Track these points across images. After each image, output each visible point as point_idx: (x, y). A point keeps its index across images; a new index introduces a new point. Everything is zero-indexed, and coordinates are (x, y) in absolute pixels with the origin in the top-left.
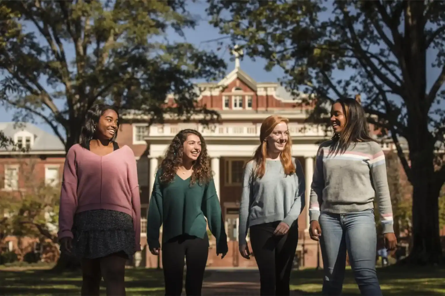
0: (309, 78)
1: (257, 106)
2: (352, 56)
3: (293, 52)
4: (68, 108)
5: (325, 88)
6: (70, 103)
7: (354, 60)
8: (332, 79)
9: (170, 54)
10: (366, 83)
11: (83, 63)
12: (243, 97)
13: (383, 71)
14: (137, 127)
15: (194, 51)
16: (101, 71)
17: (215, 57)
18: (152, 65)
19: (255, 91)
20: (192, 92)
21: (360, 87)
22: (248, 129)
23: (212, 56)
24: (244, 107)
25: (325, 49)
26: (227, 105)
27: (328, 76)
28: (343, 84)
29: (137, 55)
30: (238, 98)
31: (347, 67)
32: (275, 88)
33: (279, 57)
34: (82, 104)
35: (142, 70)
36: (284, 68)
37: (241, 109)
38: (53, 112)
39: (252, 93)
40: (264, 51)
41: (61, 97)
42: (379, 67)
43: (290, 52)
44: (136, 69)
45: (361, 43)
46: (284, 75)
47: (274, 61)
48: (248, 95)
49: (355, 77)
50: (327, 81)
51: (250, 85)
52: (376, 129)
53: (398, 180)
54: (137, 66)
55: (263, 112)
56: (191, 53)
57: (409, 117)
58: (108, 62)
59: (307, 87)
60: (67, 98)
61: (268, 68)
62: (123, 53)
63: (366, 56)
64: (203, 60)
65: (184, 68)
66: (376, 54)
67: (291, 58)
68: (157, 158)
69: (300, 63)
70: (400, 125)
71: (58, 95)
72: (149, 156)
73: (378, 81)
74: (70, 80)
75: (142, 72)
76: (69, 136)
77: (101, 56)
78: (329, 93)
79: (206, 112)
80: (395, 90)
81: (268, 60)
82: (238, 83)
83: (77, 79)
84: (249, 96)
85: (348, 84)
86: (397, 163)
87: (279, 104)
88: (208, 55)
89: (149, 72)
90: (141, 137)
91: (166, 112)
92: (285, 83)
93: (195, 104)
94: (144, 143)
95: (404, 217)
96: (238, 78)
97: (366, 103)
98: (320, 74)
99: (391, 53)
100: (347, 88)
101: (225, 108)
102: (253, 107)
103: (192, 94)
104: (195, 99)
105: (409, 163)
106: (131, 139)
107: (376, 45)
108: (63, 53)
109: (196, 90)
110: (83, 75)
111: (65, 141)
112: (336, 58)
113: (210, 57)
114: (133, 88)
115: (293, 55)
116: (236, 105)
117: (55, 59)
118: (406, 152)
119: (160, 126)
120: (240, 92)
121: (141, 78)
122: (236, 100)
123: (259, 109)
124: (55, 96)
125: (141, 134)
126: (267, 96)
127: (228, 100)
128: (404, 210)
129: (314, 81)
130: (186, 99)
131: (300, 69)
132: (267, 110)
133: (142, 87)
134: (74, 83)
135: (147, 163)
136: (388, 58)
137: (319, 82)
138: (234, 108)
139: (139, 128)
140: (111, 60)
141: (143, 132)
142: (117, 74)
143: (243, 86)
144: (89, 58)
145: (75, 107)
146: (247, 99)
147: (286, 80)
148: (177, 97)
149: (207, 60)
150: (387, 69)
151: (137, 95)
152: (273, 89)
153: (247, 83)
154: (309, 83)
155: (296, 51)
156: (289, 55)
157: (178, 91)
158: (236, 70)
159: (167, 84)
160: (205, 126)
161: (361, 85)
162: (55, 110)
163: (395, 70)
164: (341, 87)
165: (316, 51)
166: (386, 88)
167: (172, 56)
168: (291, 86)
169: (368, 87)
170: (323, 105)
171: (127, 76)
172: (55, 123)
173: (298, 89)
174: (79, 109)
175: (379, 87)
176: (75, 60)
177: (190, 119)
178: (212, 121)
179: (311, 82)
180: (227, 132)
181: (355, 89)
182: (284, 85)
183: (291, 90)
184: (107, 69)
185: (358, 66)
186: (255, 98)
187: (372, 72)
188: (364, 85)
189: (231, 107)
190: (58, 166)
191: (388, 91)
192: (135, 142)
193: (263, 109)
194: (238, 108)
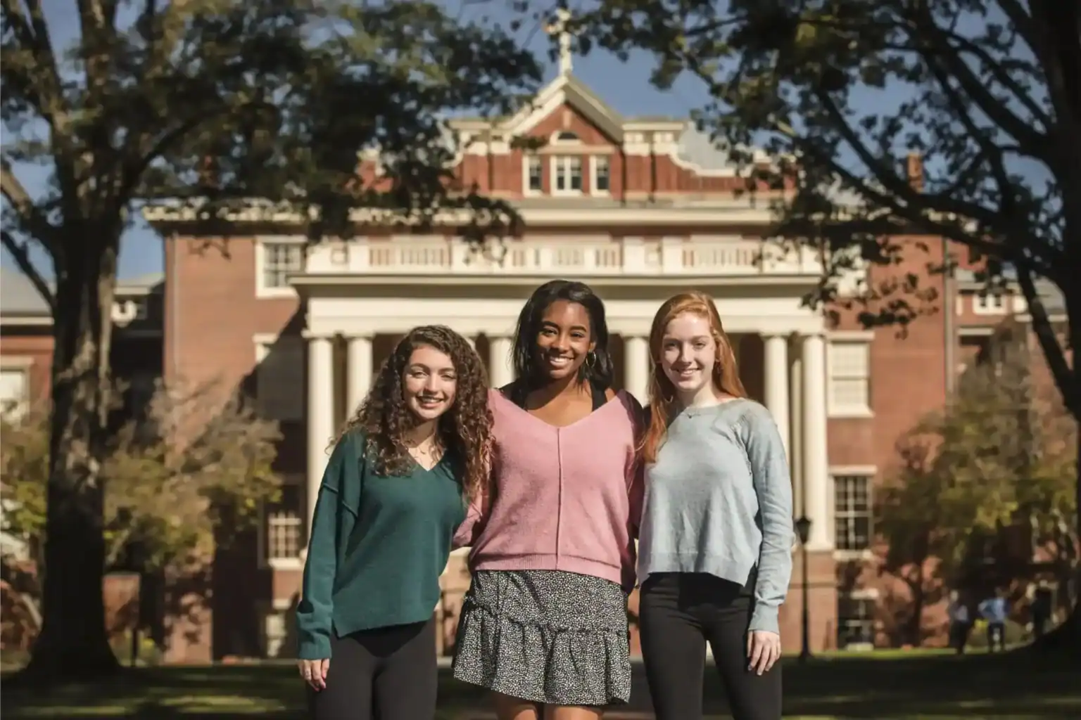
0: (782, 110)
1: (624, 187)
2: (906, 47)
3: (734, 32)
4: (59, 194)
5: (828, 139)
6: (65, 176)
7: (911, 59)
8: (849, 112)
9: (373, 33)
10: (947, 125)
11: (105, 58)
12: (584, 158)
13: (997, 90)
14: (267, 245)
15: (447, 27)
16: (161, 81)
17: (508, 44)
18: (318, 63)
19: (618, 144)
20: (436, 147)
21: (927, 137)
22: (598, 254)
23: (497, 41)
24: (586, 190)
25: (830, 24)
26: (535, 182)
27: (836, 104)
28: (879, 128)
29: (271, 33)
30: (568, 163)
31: (891, 78)
32: (677, 136)
33: (693, 46)
34: (105, 179)
35: (285, 81)
36: (708, 79)
37: (576, 193)
38: (15, 205)
39: (609, 149)
40: (649, 28)
41: (37, 159)
42: (984, 80)
43: (726, 31)
44: (270, 77)
45: (934, 7)
46: (710, 99)
47: (679, 59)
48: (597, 155)
49: (915, 106)
50: (833, 118)
51: (604, 126)
52: (973, 259)
53: (1025, 400)
54: (273, 70)
55: (642, 205)
56: (437, 31)
57: (1068, 223)
58: (183, 54)
59: (776, 135)
60: (57, 161)
61: (662, 80)
62: (228, 26)
63: (948, 46)
64: (471, 52)
65: (415, 76)
66: (975, 40)
67: (733, 51)
68: (329, 339)
69: (756, 65)
70: (1041, 246)
71: (27, 152)
72: (306, 334)
73: (980, 118)
74: (66, 106)
75: (287, 88)
76: (65, 275)
77: (161, 35)
78: (837, 155)
79: (478, 203)
80: (1030, 144)
81: (661, 56)
82: (568, 116)
83: (88, 105)
84: (599, 156)
85: (893, 127)
86: (1027, 352)
87: (687, 182)
88: (485, 38)
89: (307, 87)
90: (282, 277)
91: (358, 204)
92: (713, 123)
93: (444, 180)
94: (290, 293)
95: (1046, 506)
96: (568, 104)
97: (943, 181)
98: (814, 99)
99: (1019, 40)
100: (890, 139)
101: (529, 192)
102: (611, 191)
103: (436, 152)
104: (446, 165)
105: (1068, 356)
106: (251, 282)
107: (977, 16)
108: (40, 25)
109: (446, 141)
110: (106, 92)
111: (52, 288)
112: (861, 52)
113: (489, 44)
114: (259, 133)
115: (736, 41)
116: (561, 184)
117: (17, 43)
118: (1058, 318)
119: (338, 244)
120: (575, 145)
121: (284, 106)
122: (561, 169)
123: (631, 195)
124: (18, 156)
125: (281, 266)
126: (653, 156)
127: (539, 169)
128: (1049, 488)
129: (796, 118)
130: (418, 164)
131: (754, 83)
132: (652, 200)
133: (285, 129)
134: (77, 116)
135: (299, 354)
136: (1007, 53)
137: (809, 122)
138: (556, 193)
139: (275, 248)
140: (192, 48)
141: (287, 261)
142: (211, 93)
143: (582, 128)
144: (123, 42)
145: (82, 191)
146: (594, 163)
147: (712, 115)
148: (391, 159)
149: (482, 54)
150: (1007, 82)
151: (269, 153)
152: (669, 137)
153: (598, 120)
154: (782, 126)
155: (744, 29)
156: (723, 41)
157: (393, 144)
158: (562, 81)
159: (364, 123)
160: (475, 244)
161: (932, 131)
162: (16, 196)
163: (1029, 88)
164: (874, 137)
165: (805, 32)
166: (1003, 138)
167: (379, 40)
168: (728, 132)
169: (950, 135)
170: (821, 188)
171: (243, 98)
172: (19, 238)
173: (748, 142)
174: (93, 195)
175: (983, 137)
176: (77, 45)
177: (432, 224)
178: (496, 229)
179: (788, 122)
180: (537, 262)
181: (915, 141)
182: (709, 129)
183: (729, 146)
184: (180, 76)
185: (921, 77)
186: (618, 161)
187: (963, 93)
188: (940, 131)
189: (547, 190)
190: (27, 361)
191: (1009, 148)
192: (263, 290)
193: (643, 195)
194: (569, 193)
